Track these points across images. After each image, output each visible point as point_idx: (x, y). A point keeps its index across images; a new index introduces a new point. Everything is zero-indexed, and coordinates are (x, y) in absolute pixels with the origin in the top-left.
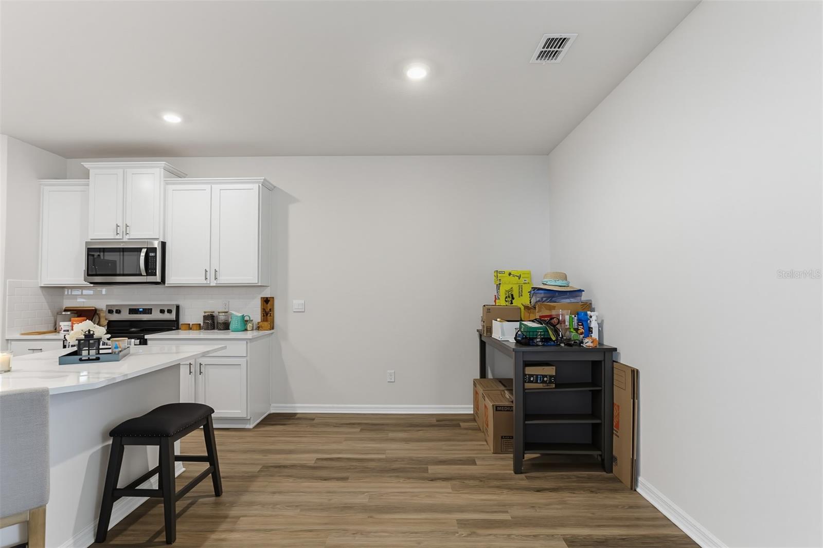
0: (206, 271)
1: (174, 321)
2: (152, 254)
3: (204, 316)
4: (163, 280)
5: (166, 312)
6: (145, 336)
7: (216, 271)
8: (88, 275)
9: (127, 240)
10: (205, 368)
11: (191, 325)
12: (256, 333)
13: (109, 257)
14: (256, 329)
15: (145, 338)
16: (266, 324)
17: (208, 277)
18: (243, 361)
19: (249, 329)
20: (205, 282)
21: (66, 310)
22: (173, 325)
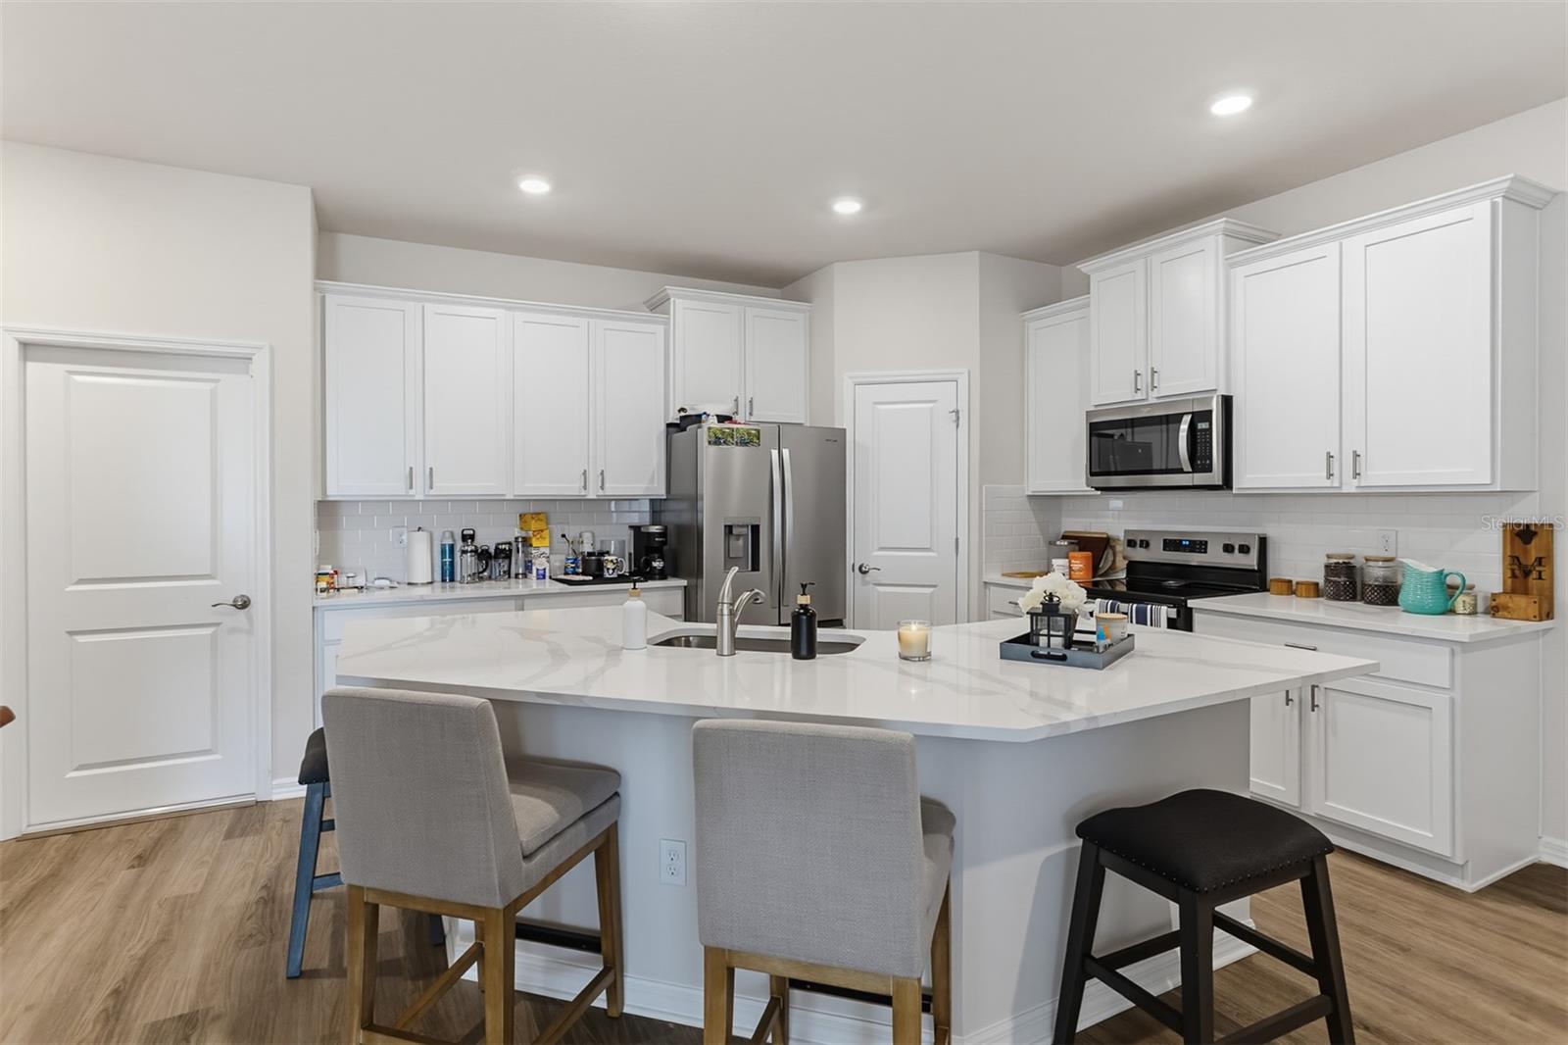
0: (1330, 457)
1: (1253, 571)
2: (1202, 426)
3: (1327, 567)
4: (1227, 482)
5: (1236, 551)
6: (1189, 601)
7: (1356, 455)
8: (1092, 474)
9: (1156, 401)
10: (1326, 697)
11: (1294, 583)
12: (1484, 626)
13: (1141, 435)
14: (1486, 612)
15: (1189, 606)
16: (1520, 601)
17: (1335, 471)
18: (1440, 702)
19: (1460, 608)
20: (1328, 483)
21: (1064, 537)
22: (1254, 581)
